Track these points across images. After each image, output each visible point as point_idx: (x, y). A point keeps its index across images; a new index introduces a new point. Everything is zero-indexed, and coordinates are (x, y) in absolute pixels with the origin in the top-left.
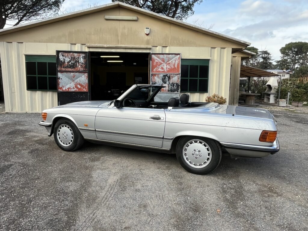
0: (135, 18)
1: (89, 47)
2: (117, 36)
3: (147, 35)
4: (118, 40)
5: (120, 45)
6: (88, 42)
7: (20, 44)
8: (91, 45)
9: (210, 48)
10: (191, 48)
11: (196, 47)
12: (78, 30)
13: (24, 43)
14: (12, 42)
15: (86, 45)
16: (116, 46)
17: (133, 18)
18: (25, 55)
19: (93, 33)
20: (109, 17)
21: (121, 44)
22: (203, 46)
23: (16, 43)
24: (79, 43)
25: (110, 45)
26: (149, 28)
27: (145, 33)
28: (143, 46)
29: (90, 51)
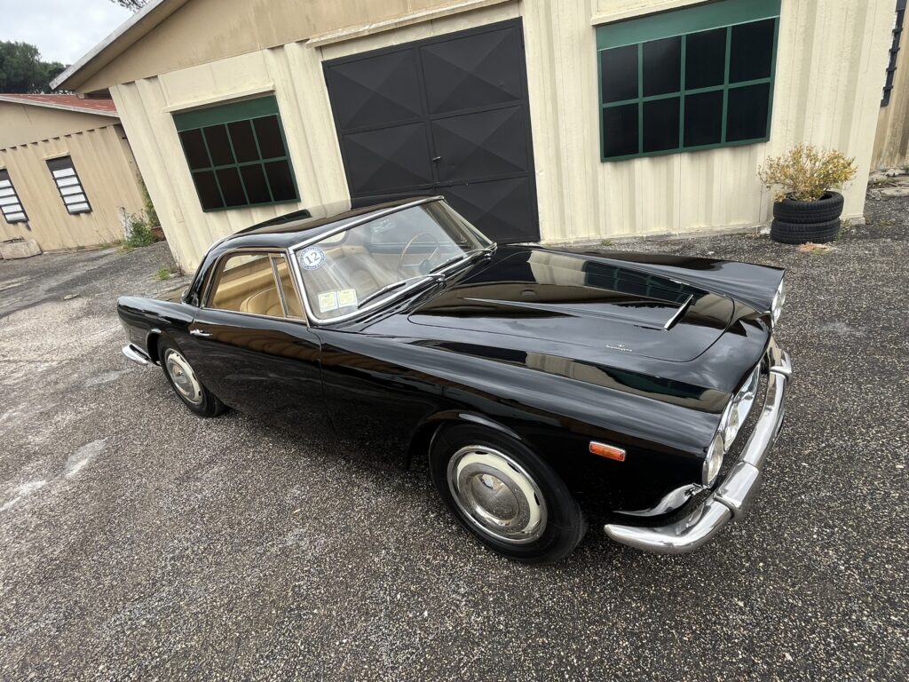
1: (321, 49)
5: (411, 15)
6: (314, 30)
7: (152, 83)
8: (324, 38)
13: (160, 77)
14: (134, 82)
16: (399, 20)
18: (171, 112)
21: (415, 9)
23: (144, 82)
24: (290, 41)
25: (381, 24)
29: (325, 59)
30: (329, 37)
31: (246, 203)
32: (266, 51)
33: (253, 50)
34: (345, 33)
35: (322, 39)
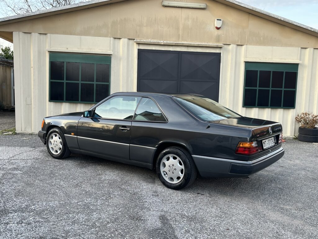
0: (203, 5)
1: (139, 44)
2: (178, 29)
3: (218, 28)
4: (179, 35)
5: (181, 42)
6: (138, 36)
7: (42, 36)
8: (142, 41)
9: (300, 48)
10: (274, 47)
11: (282, 46)
12: (125, 19)
13: (49, 35)
14: (30, 33)
15: (135, 40)
16: (175, 42)
17: (200, 6)
18: (48, 51)
19: (145, 25)
20: (169, 4)
21: (182, 40)
22: (291, 45)
23: (37, 34)
24: (125, 38)
25: (168, 42)
26: (221, 20)
27: (216, 26)
28: (212, 44)
29: (140, 48)
30: (145, 41)
31: (78, 101)
32: (112, 39)
33: (106, 36)
34: (152, 41)
35: (141, 41)
